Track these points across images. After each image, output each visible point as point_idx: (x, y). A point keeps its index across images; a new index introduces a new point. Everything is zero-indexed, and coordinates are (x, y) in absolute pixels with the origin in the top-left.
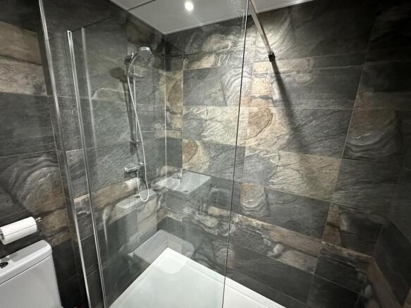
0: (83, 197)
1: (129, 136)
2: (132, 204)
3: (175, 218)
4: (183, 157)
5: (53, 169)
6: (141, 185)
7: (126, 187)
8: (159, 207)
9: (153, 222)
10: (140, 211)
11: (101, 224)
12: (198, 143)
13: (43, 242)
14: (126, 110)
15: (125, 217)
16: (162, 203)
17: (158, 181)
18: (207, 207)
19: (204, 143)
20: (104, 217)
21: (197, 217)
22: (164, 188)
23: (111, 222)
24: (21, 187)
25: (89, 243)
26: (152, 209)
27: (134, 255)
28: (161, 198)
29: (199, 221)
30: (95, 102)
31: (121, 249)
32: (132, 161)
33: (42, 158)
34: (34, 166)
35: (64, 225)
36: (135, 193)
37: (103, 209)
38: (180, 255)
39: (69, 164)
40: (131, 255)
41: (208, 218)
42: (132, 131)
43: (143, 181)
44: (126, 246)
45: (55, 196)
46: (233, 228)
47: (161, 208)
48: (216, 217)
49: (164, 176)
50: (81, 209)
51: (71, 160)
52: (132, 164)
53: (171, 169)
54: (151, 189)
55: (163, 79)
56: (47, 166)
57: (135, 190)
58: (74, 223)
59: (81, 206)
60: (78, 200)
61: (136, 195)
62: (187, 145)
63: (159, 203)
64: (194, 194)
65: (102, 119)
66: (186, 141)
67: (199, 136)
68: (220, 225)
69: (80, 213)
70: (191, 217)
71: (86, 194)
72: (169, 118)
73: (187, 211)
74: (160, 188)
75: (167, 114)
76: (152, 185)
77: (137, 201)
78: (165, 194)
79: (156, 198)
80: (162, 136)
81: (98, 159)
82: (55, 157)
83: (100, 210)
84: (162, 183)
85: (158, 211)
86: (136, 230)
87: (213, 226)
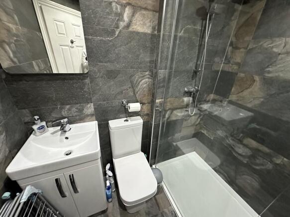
0: (160, 100)
1: (194, 65)
2: (183, 114)
3: (207, 135)
4: (233, 90)
5: (150, 80)
6: (192, 103)
7: (183, 101)
8: (198, 123)
9: (191, 131)
10: (186, 120)
11: (164, 119)
12: (257, 78)
13: (139, 117)
14: (198, 44)
15: (177, 120)
16: (200, 120)
17: (204, 104)
18: (244, 137)
19: (264, 79)
20: (167, 116)
21: (230, 141)
22: (206, 110)
23: (169, 120)
24: (137, 87)
25: (157, 126)
26: (193, 122)
27: (176, 145)
28: (201, 117)
29: (230, 145)
30: (180, 37)
31: (169, 138)
32: (191, 85)
33: (147, 73)
34: (144, 76)
35: (148, 113)
36: (186, 108)
37: (167, 111)
38: (203, 161)
39: (159, 78)
40: (174, 144)
41: (241, 146)
42: (197, 61)
43: (194, 101)
44: (172, 138)
45: (148, 96)
46: (270, 166)
47: (199, 123)
48: (250, 148)
49: (208, 101)
50: (157, 107)
51: (160, 76)
52: (190, 87)
53: (217, 97)
54: (197, 108)
55: (237, 14)
56: (149, 78)
57: (187, 106)
58: (153, 113)
59: (158, 105)
60: (158, 101)
61: (187, 109)
62: (242, 79)
63: (199, 120)
64: (232, 123)
65: (182, 50)
66: (242, 75)
67: (261, 71)
68: (253, 157)
69: (157, 109)
70: (223, 139)
71: (162, 98)
72: (229, 53)
73: (220, 133)
74: (203, 110)
75: (229, 49)
76: (198, 106)
77: (186, 113)
78: (205, 114)
79: (198, 116)
80: (218, 69)
81: (172, 79)
82: (152, 74)
83: (166, 111)
84: (205, 106)
85: (196, 125)
86: (180, 132)
87: (244, 154)
